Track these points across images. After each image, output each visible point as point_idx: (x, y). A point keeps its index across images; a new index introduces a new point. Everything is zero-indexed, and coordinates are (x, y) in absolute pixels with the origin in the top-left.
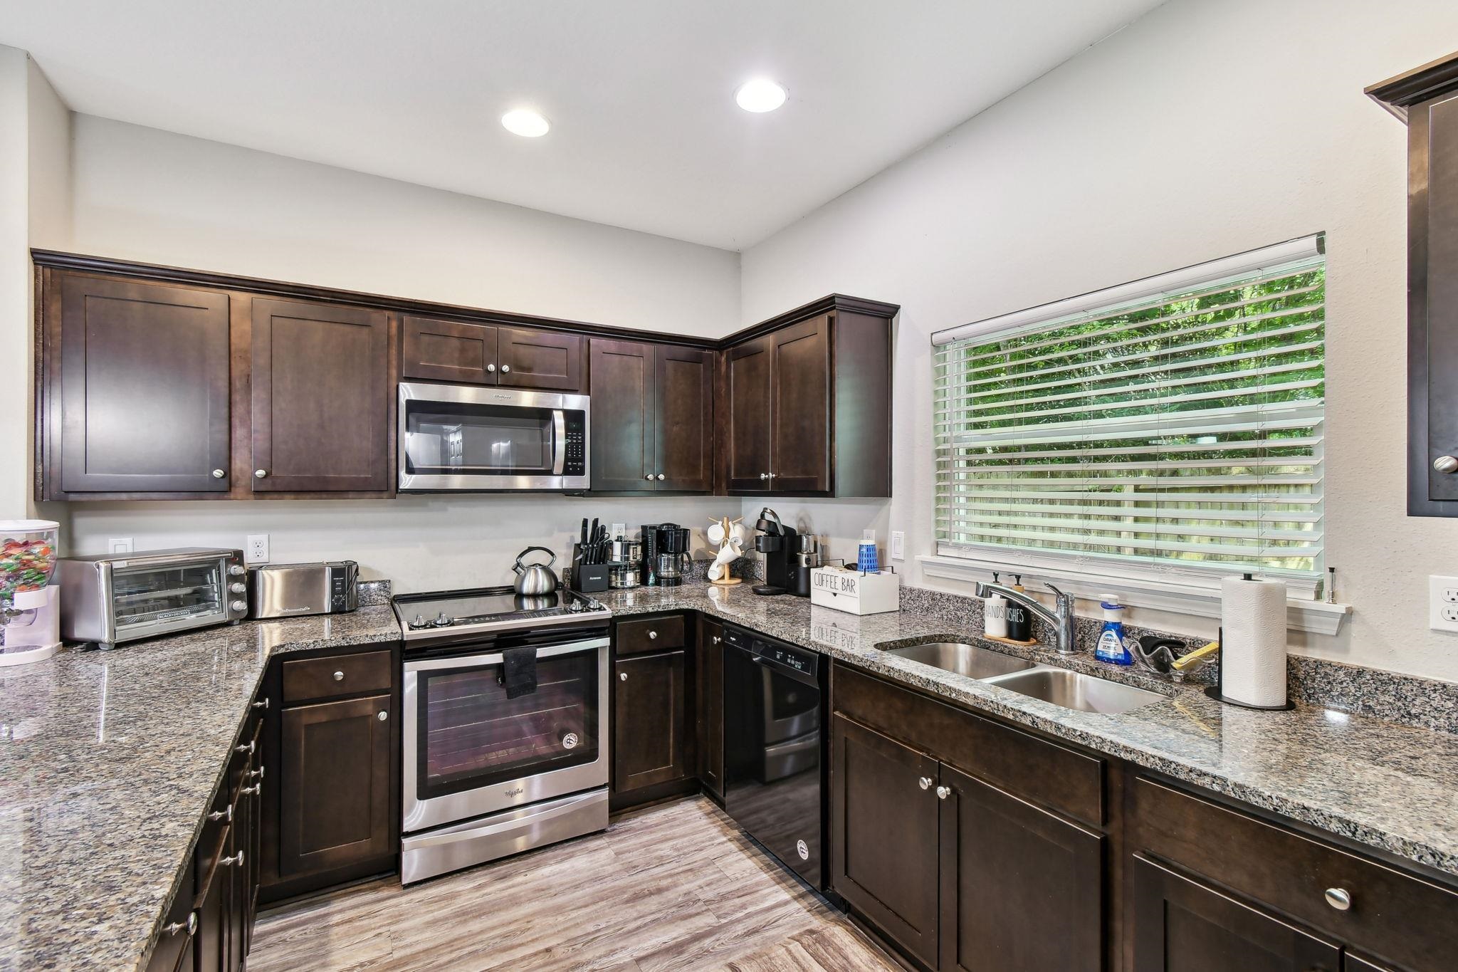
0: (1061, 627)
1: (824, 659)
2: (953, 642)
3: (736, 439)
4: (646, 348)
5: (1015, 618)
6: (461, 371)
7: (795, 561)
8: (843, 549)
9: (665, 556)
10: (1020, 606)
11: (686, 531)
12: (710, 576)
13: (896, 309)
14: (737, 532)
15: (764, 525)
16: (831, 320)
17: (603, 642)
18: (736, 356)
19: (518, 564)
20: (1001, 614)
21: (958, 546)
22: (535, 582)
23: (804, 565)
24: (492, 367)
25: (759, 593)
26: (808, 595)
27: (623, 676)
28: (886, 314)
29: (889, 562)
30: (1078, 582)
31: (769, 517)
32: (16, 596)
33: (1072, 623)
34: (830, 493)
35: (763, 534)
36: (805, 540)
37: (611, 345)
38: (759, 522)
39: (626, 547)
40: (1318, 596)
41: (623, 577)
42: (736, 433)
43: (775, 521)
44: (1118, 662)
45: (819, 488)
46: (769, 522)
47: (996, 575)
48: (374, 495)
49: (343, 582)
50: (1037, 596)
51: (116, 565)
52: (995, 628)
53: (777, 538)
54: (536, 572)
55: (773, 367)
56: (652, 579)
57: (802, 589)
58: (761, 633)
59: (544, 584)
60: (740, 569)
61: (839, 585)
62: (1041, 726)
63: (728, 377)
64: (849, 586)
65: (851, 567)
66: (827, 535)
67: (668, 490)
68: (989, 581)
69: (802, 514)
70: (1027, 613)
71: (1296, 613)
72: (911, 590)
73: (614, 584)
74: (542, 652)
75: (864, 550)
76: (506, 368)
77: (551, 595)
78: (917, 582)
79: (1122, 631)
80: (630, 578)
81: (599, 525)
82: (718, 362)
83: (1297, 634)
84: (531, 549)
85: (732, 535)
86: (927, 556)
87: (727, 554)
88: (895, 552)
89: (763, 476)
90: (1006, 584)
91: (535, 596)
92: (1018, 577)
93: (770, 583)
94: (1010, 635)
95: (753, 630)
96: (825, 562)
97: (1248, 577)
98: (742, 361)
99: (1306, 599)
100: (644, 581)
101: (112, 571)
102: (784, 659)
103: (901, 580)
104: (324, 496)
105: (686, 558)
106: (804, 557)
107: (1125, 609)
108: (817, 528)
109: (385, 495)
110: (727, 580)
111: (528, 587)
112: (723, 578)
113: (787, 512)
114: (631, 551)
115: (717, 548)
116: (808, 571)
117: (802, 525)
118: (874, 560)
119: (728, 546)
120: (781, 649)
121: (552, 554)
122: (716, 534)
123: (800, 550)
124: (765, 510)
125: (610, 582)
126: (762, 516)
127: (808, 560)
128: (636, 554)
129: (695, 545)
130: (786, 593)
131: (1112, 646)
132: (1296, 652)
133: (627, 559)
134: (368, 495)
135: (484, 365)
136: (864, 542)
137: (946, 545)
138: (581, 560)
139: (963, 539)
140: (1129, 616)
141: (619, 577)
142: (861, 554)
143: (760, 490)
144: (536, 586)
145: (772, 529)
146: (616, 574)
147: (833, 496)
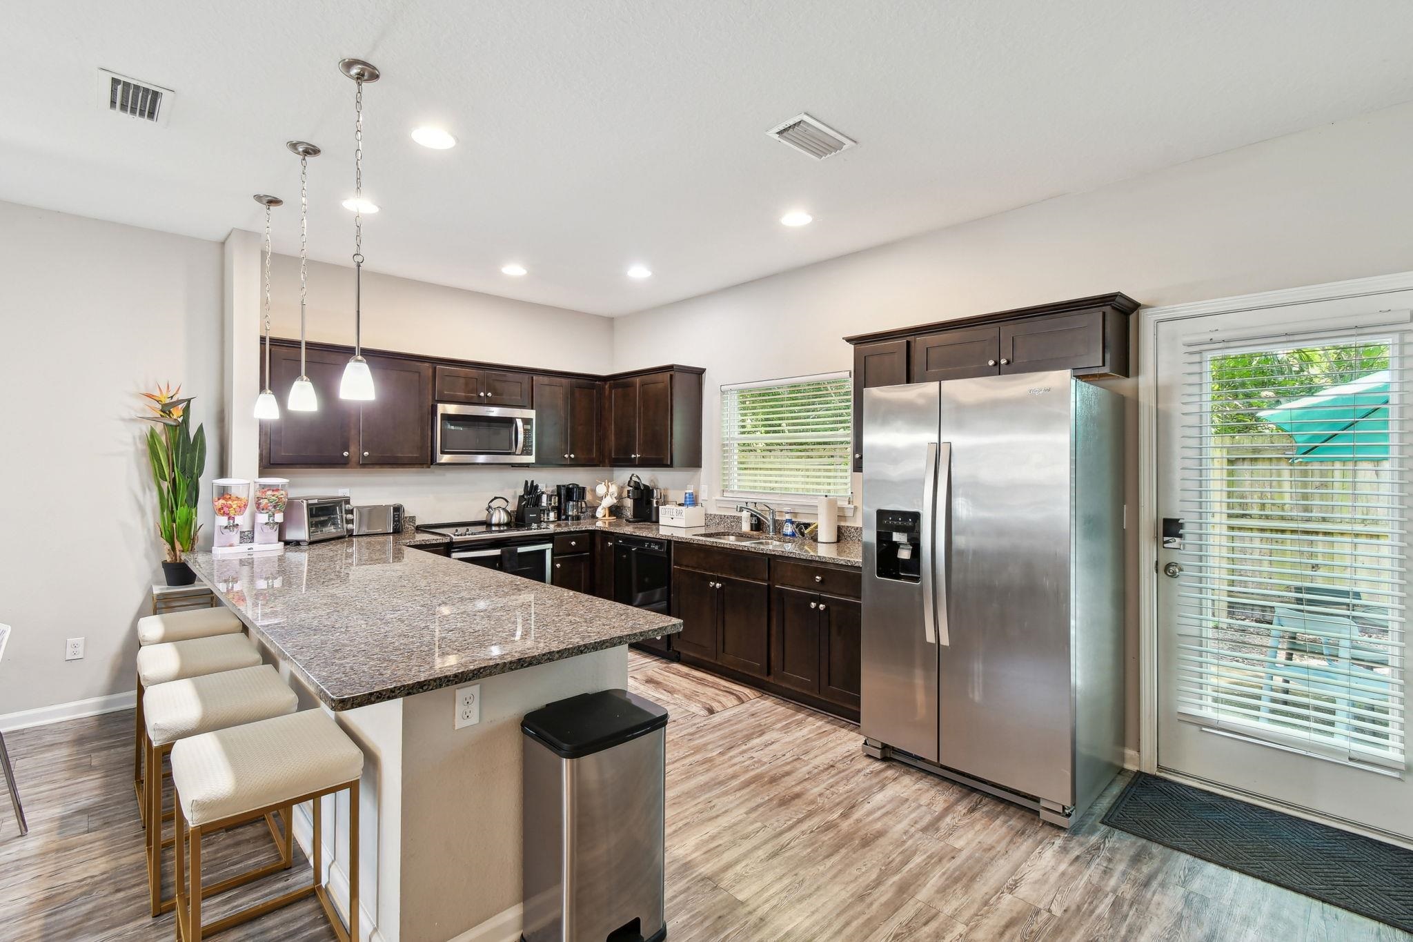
0: (770, 523)
1: (669, 542)
2: (728, 535)
3: (616, 434)
4: (564, 381)
5: (753, 522)
6: (465, 396)
7: (650, 503)
8: (677, 495)
9: (571, 503)
10: (756, 516)
11: (584, 488)
12: (597, 515)
13: (703, 370)
14: (614, 489)
15: (632, 484)
16: (671, 376)
17: (548, 547)
18: (616, 386)
19: (490, 507)
20: (749, 520)
21: (732, 492)
22: (499, 517)
23: (655, 505)
24: (482, 394)
25: (630, 522)
26: (657, 521)
27: (558, 565)
28: (699, 373)
29: (700, 501)
30: (778, 504)
31: (634, 479)
32: (276, 515)
33: (775, 521)
34: (671, 466)
35: (631, 488)
36: (655, 491)
37: (545, 380)
38: (629, 482)
39: (550, 497)
40: (849, 503)
41: (548, 515)
42: (615, 431)
43: (638, 480)
44: (790, 536)
45: (665, 463)
46: (635, 482)
47: (747, 503)
48: (419, 466)
49: (399, 515)
50: (764, 512)
51: (310, 502)
52: (746, 527)
53: (639, 491)
54: (499, 511)
55: (639, 397)
56: (563, 517)
57: (654, 519)
58: (637, 536)
59: (504, 518)
60: (615, 511)
61: (675, 514)
62: (750, 549)
63: (611, 397)
64: (680, 513)
65: (680, 505)
66: (667, 489)
67: (575, 464)
68: (744, 506)
69: (652, 478)
70: (758, 519)
71: (841, 509)
72: (711, 515)
73: (542, 519)
74: (521, 550)
75: (687, 495)
76: (489, 394)
77: (508, 524)
78: (713, 511)
79: (792, 523)
80: (552, 516)
81: (535, 485)
82: (604, 388)
83: (842, 517)
84: (496, 498)
85: (610, 490)
86: (718, 497)
87: (609, 501)
88: (703, 496)
89: (633, 456)
90: (751, 506)
91: (499, 525)
92: (755, 503)
93: (635, 516)
94: (752, 530)
95: (632, 535)
96: (665, 503)
97: (826, 496)
98: (620, 390)
99: (845, 504)
100: (559, 518)
101: (308, 505)
102: (649, 546)
103: (706, 511)
104: (395, 466)
105: (584, 505)
106: (655, 501)
107: (795, 514)
108: (661, 485)
109: (425, 466)
110: (607, 517)
111: (495, 520)
112: (605, 516)
113: (645, 476)
114: (553, 500)
115: (601, 499)
116: (657, 509)
117: (652, 484)
118: (693, 501)
119: (608, 497)
120: (647, 541)
121: (507, 502)
122: (601, 490)
123: (653, 498)
124: (633, 475)
125: (541, 518)
126: (631, 478)
127: (657, 503)
128: (555, 501)
129: (588, 497)
130: (645, 521)
131: (788, 529)
132: (842, 524)
133: (551, 504)
134: (416, 466)
135: (478, 392)
136: (687, 491)
137: (727, 491)
138: (524, 505)
139: (736, 488)
140: (796, 517)
141: (546, 515)
142: (686, 498)
143: (631, 464)
144: (500, 519)
145: (637, 486)
146: (544, 514)
147: (672, 467)
